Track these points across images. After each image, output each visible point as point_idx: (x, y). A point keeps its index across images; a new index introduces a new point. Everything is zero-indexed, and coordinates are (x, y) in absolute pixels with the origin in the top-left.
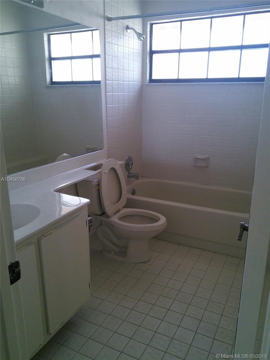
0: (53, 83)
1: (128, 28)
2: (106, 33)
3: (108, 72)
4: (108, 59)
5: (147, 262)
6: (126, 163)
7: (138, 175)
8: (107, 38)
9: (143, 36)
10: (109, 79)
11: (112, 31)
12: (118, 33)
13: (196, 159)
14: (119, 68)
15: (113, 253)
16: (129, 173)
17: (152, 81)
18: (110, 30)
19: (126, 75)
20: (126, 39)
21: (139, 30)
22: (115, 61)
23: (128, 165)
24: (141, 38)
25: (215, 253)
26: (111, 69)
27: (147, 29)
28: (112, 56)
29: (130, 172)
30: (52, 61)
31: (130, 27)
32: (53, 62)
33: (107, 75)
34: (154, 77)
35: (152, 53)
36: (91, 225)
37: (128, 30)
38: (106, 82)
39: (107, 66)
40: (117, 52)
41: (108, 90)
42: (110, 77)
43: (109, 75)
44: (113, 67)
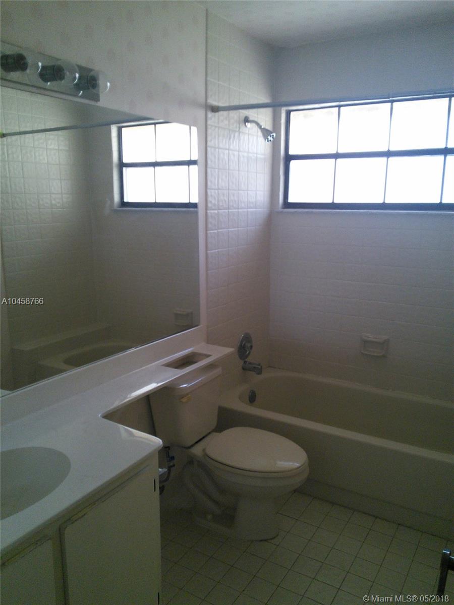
0: (124, 204)
1: (246, 120)
2: (209, 131)
3: (212, 196)
4: (212, 174)
5: (271, 539)
6: (241, 345)
7: (261, 367)
8: (211, 141)
9: (272, 135)
10: (214, 207)
11: (219, 128)
12: (229, 130)
13: (365, 342)
14: (230, 188)
15: (209, 517)
16: (245, 362)
17: (287, 205)
18: (216, 127)
19: (242, 198)
20: (244, 138)
21: (267, 123)
22: (224, 177)
23: (243, 349)
24: (269, 137)
25: (399, 525)
26: (217, 191)
27: (281, 120)
28: (218, 169)
29: (246, 360)
30: (124, 169)
31: (251, 118)
32: (126, 170)
33: (208, 201)
34: (291, 200)
35: (289, 158)
36: (171, 464)
37: (247, 124)
38: (206, 213)
39: (209, 187)
40: (227, 162)
41: (210, 226)
42: (215, 205)
43: (213, 202)
44: (220, 187)
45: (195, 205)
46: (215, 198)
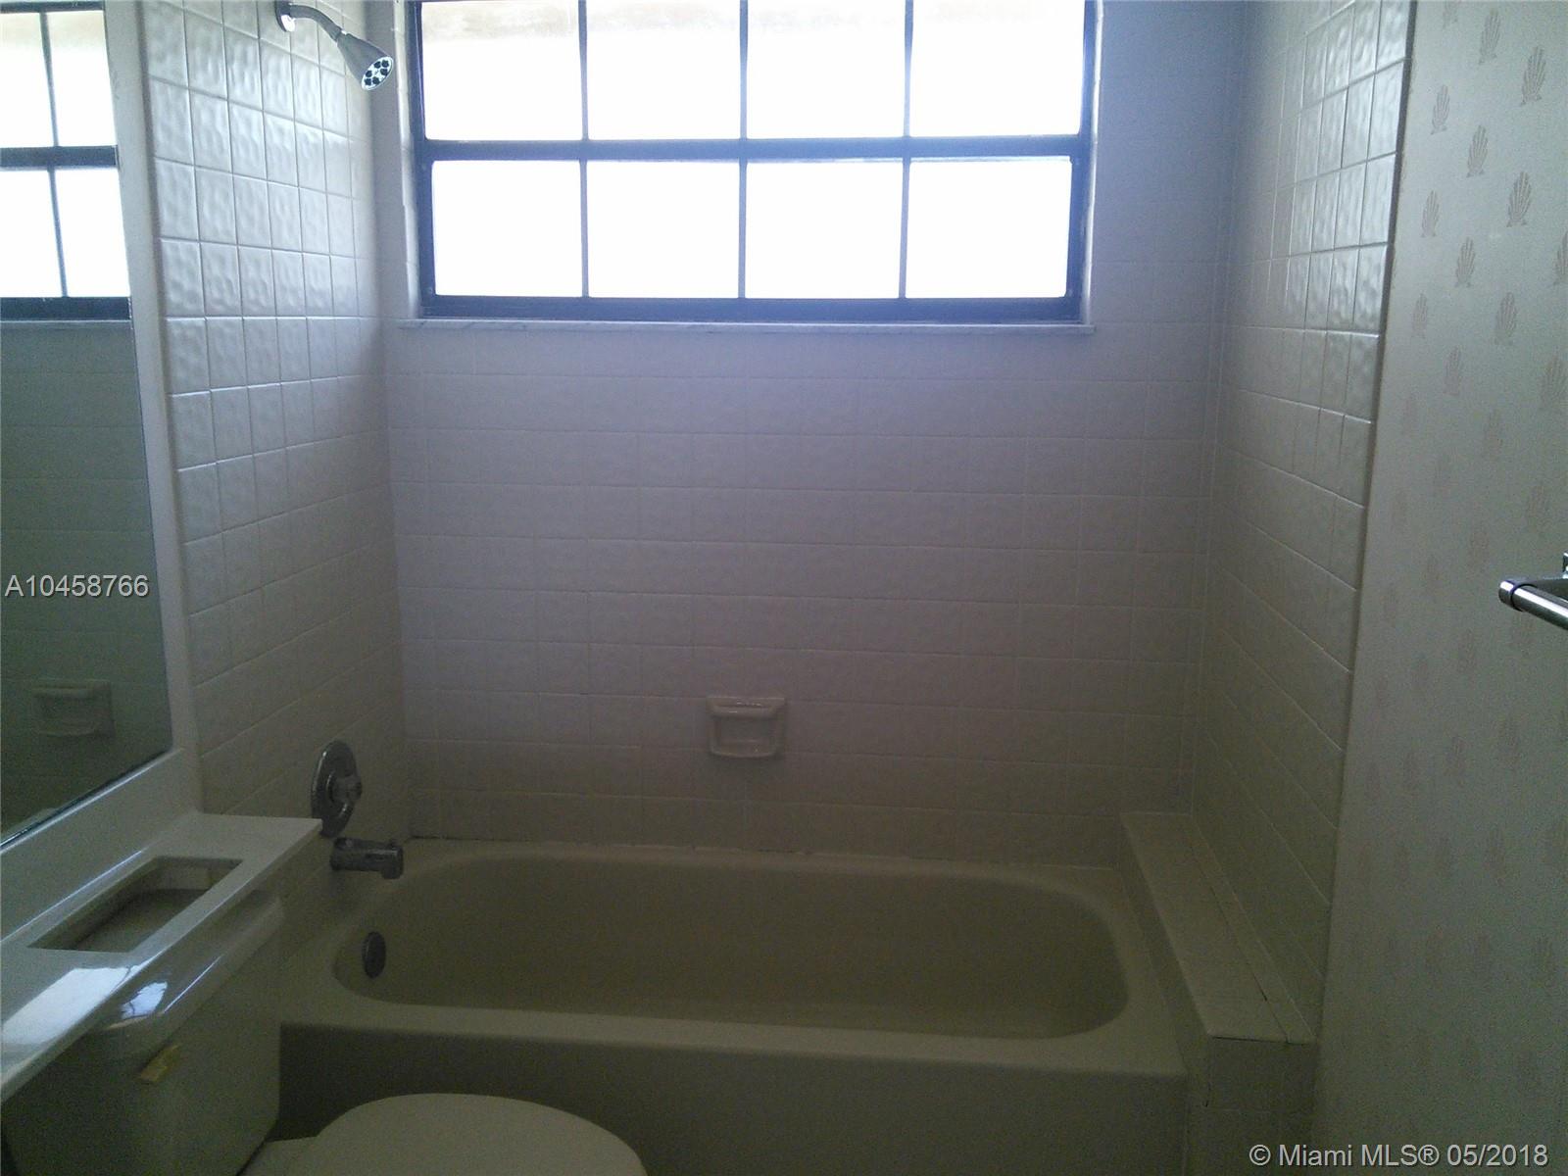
1: (282, 5)
3: (179, 262)
4: (174, 185)
6: (321, 788)
7: (399, 851)
8: (161, 58)
9: (380, 60)
10: (189, 307)
12: (225, 30)
14: (242, 239)
16: (340, 841)
17: (433, 305)
19: (287, 277)
20: (278, 69)
22: (217, 197)
23: (330, 797)
24: (371, 68)
26: (196, 246)
28: (196, 166)
29: (343, 834)
33: (169, 285)
34: (444, 286)
35: (427, 153)
37: (285, 18)
38: (163, 327)
39: (165, 230)
40: (226, 146)
41: (179, 374)
42: (192, 296)
43: (186, 285)
44: (208, 234)
45: (117, 307)
46: (192, 274)
